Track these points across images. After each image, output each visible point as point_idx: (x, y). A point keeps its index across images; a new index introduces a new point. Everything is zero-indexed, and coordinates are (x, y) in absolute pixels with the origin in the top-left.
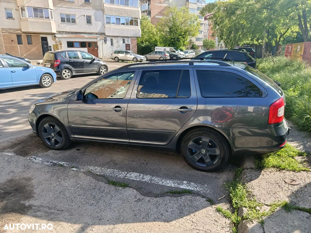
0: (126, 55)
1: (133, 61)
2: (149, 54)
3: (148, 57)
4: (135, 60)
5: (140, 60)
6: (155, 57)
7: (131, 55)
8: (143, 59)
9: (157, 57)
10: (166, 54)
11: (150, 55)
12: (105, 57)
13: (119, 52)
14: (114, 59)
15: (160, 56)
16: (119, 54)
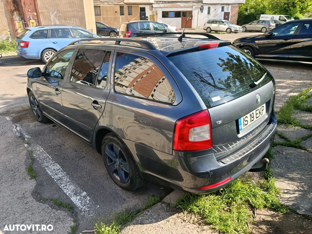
0: (219, 25)
1: (226, 31)
2: (250, 23)
3: (247, 28)
4: (228, 30)
5: (235, 30)
6: (255, 28)
7: (225, 25)
8: (238, 29)
9: (259, 28)
10: (271, 24)
11: (251, 25)
12: (199, 27)
13: (213, 22)
14: (206, 30)
15: (262, 26)
16: (213, 24)
